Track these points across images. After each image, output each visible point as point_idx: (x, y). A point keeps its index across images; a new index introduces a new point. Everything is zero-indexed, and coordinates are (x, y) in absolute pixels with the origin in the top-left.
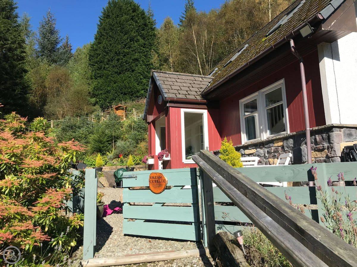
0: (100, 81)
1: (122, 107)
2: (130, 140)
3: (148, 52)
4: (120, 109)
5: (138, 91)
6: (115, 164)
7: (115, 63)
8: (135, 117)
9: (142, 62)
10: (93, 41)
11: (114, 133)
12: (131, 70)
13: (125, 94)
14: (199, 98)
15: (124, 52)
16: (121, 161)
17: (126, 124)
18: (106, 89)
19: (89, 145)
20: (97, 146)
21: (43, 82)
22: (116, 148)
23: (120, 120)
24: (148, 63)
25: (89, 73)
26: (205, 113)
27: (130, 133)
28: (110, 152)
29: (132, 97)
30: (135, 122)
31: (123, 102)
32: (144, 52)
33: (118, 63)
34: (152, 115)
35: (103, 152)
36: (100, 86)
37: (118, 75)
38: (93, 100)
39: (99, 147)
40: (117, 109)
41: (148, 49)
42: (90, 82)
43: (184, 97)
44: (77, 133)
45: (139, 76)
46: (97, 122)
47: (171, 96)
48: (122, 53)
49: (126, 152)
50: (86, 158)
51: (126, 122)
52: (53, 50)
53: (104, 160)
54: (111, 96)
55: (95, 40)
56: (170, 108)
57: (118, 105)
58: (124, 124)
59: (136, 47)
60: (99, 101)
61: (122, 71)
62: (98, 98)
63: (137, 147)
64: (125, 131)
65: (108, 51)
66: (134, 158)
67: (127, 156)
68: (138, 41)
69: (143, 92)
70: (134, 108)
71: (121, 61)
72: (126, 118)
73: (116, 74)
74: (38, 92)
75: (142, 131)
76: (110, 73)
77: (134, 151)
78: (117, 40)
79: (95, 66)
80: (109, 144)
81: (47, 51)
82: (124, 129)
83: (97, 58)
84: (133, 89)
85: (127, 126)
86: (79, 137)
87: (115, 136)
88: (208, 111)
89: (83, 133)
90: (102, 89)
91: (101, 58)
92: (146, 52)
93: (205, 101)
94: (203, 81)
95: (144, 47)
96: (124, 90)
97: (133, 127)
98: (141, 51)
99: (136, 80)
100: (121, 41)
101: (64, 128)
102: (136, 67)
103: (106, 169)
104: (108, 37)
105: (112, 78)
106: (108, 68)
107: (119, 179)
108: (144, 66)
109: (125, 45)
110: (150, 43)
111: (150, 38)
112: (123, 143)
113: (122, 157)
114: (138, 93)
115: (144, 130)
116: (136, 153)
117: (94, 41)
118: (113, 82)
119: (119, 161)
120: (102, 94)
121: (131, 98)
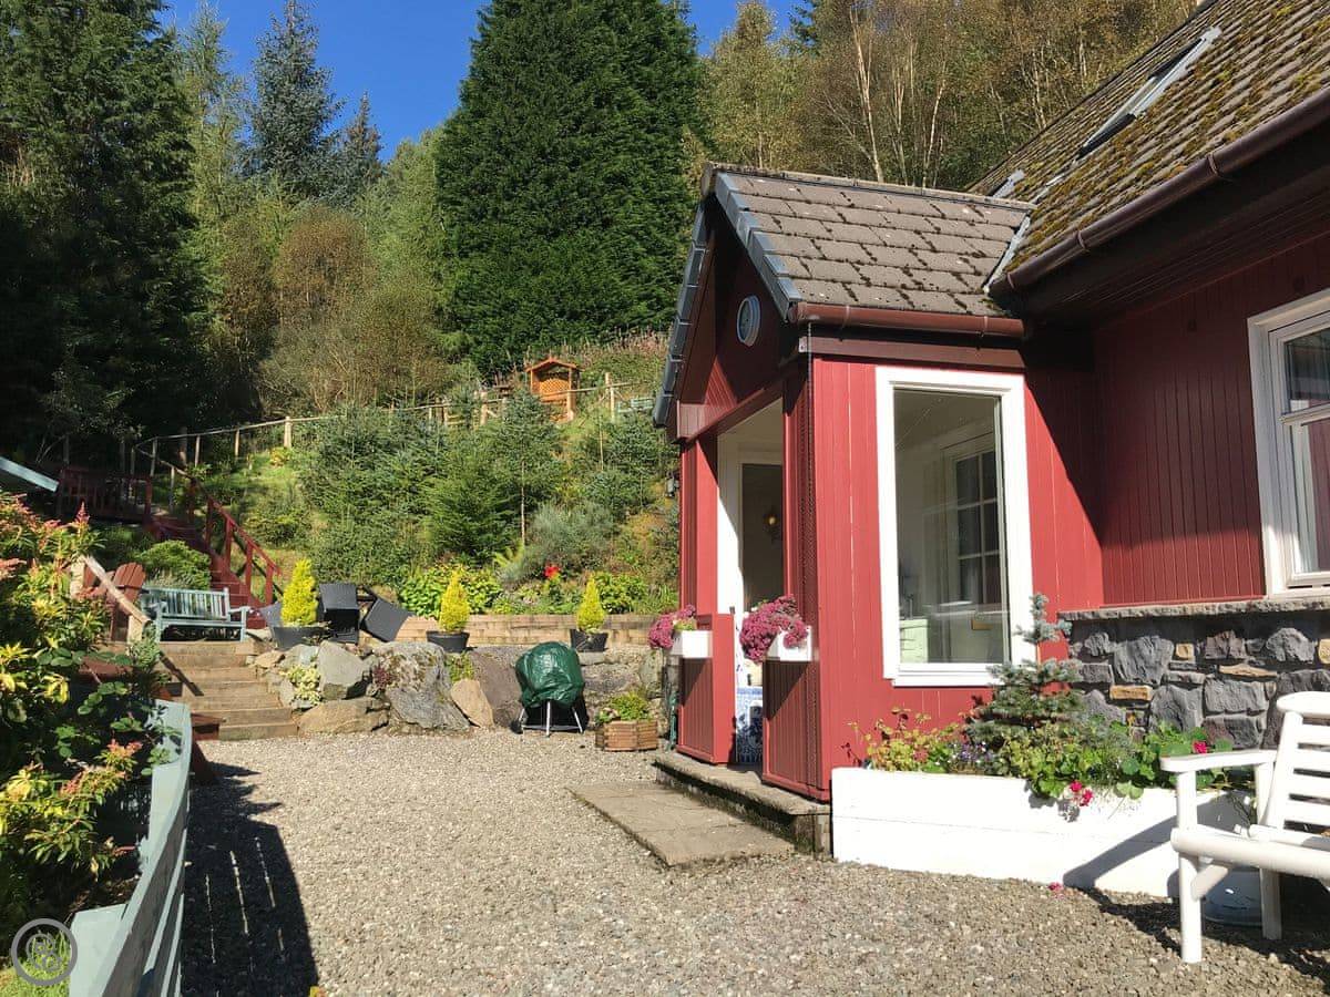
0: (480, 262)
1: (561, 366)
2: (591, 505)
3: (667, 149)
4: (552, 376)
5: (624, 306)
6: (528, 607)
7: (536, 190)
8: (612, 407)
9: (640, 189)
10: (455, 109)
11: (526, 476)
12: (598, 222)
13: (574, 316)
14: (980, 308)
15: (572, 146)
16: (552, 593)
17: (576, 437)
18: (503, 297)
19: (426, 520)
20: (456, 528)
21: (263, 269)
22: (531, 537)
23: (551, 422)
24: (666, 193)
25: (438, 234)
26: (1012, 392)
27: (592, 475)
28: (509, 552)
29: (601, 327)
30: (610, 429)
31: (566, 348)
32: (651, 150)
33: (547, 191)
34: (701, 403)
35: (478, 554)
36: (479, 284)
37: (549, 241)
38: (453, 339)
39: (465, 530)
40: (542, 374)
41: (664, 139)
42: (442, 269)
43: (892, 299)
44: (379, 471)
45: (629, 243)
46: (462, 425)
47: (821, 292)
48: (566, 154)
49: (574, 556)
50: (411, 580)
51: (574, 426)
52: (303, 146)
53: (482, 587)
54: (519, 323)
55: (460, 104)
56: (815, 360)
57: (547, 359)
58: (566, 438)
59: (621, 129)
60: (475, 345)
61: (565, 224)
62: (470, 333)
63: (617, 533)
64: (570, 465)
65: (512, 147)
66: (607, 583)
67: (576, 570)
68: (627, 104)
69: (642, 307)
70: (608, 369)
71: (558, 183)
72: (574, 411)
73: (541, 237)
74: (246, 307)
75: (637, 469)
76: (517, 234)
77: (608, 552)
78: (545, 102)
79: (460, 204)
80: (503, 517)
81: (285, 151)
82: (567, 455)
83: (468, 174)
84: (607, 296)
85: (577, 446)
86: (388, 487)
87: (528, 488)
88: (1029, 384)
89: (402, 470)
90: (486, 295)
91: (483, 172)
92: (659, 147)
93: (1018, 324)
94: (980, 223)
95: (649, 131)
96: (571, 302)
97: (604, 451)
98: (640, 143)
99: (619, 259)
100: (561, 104)
101: (330, 450)
102: (621, 209)
103: (491, 626)
104: (513, 88)
105: (523, 253)
106: (509, 212)
107: (537, 692)
108: (648, 206)
109: (578, 122)
110: (675, 115)
111: (676, 96)
112: (560, 515)
113: (556, 577)
114: (626, 311)
115: (646, 461)
116: (613, 561)
117: (460, 109)
118: (530, 266)
119: (546, 592)
120: (485, 315)
121: (597, 333)
